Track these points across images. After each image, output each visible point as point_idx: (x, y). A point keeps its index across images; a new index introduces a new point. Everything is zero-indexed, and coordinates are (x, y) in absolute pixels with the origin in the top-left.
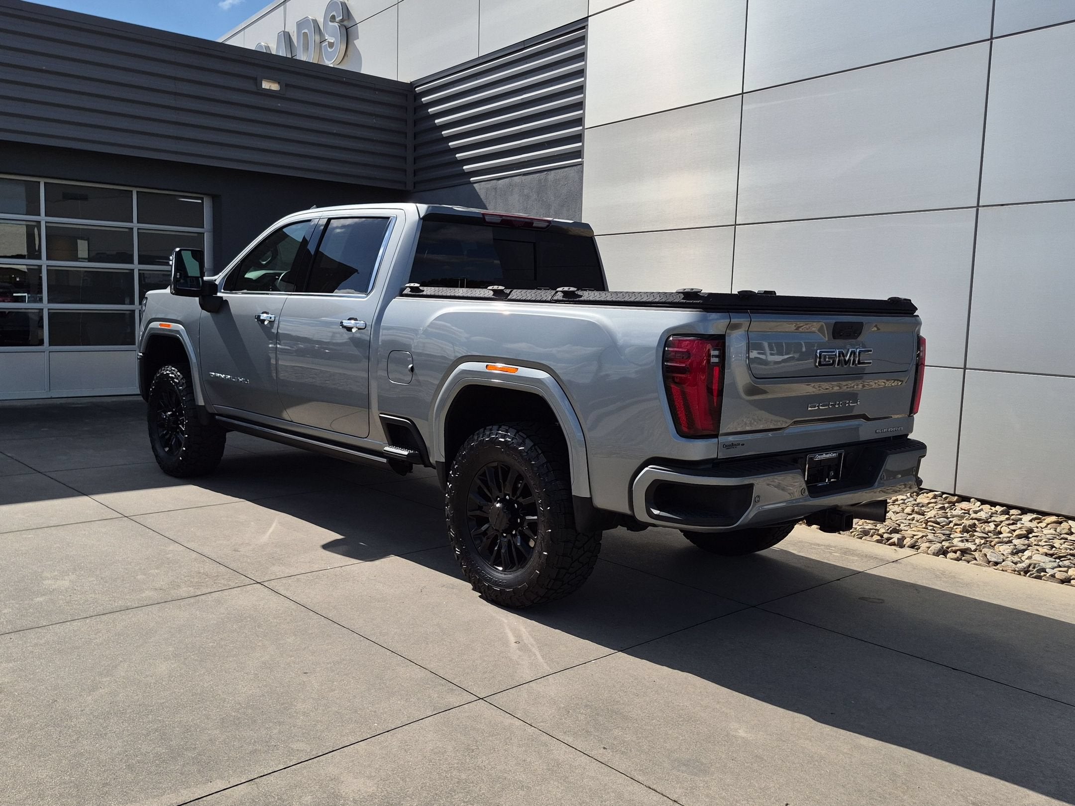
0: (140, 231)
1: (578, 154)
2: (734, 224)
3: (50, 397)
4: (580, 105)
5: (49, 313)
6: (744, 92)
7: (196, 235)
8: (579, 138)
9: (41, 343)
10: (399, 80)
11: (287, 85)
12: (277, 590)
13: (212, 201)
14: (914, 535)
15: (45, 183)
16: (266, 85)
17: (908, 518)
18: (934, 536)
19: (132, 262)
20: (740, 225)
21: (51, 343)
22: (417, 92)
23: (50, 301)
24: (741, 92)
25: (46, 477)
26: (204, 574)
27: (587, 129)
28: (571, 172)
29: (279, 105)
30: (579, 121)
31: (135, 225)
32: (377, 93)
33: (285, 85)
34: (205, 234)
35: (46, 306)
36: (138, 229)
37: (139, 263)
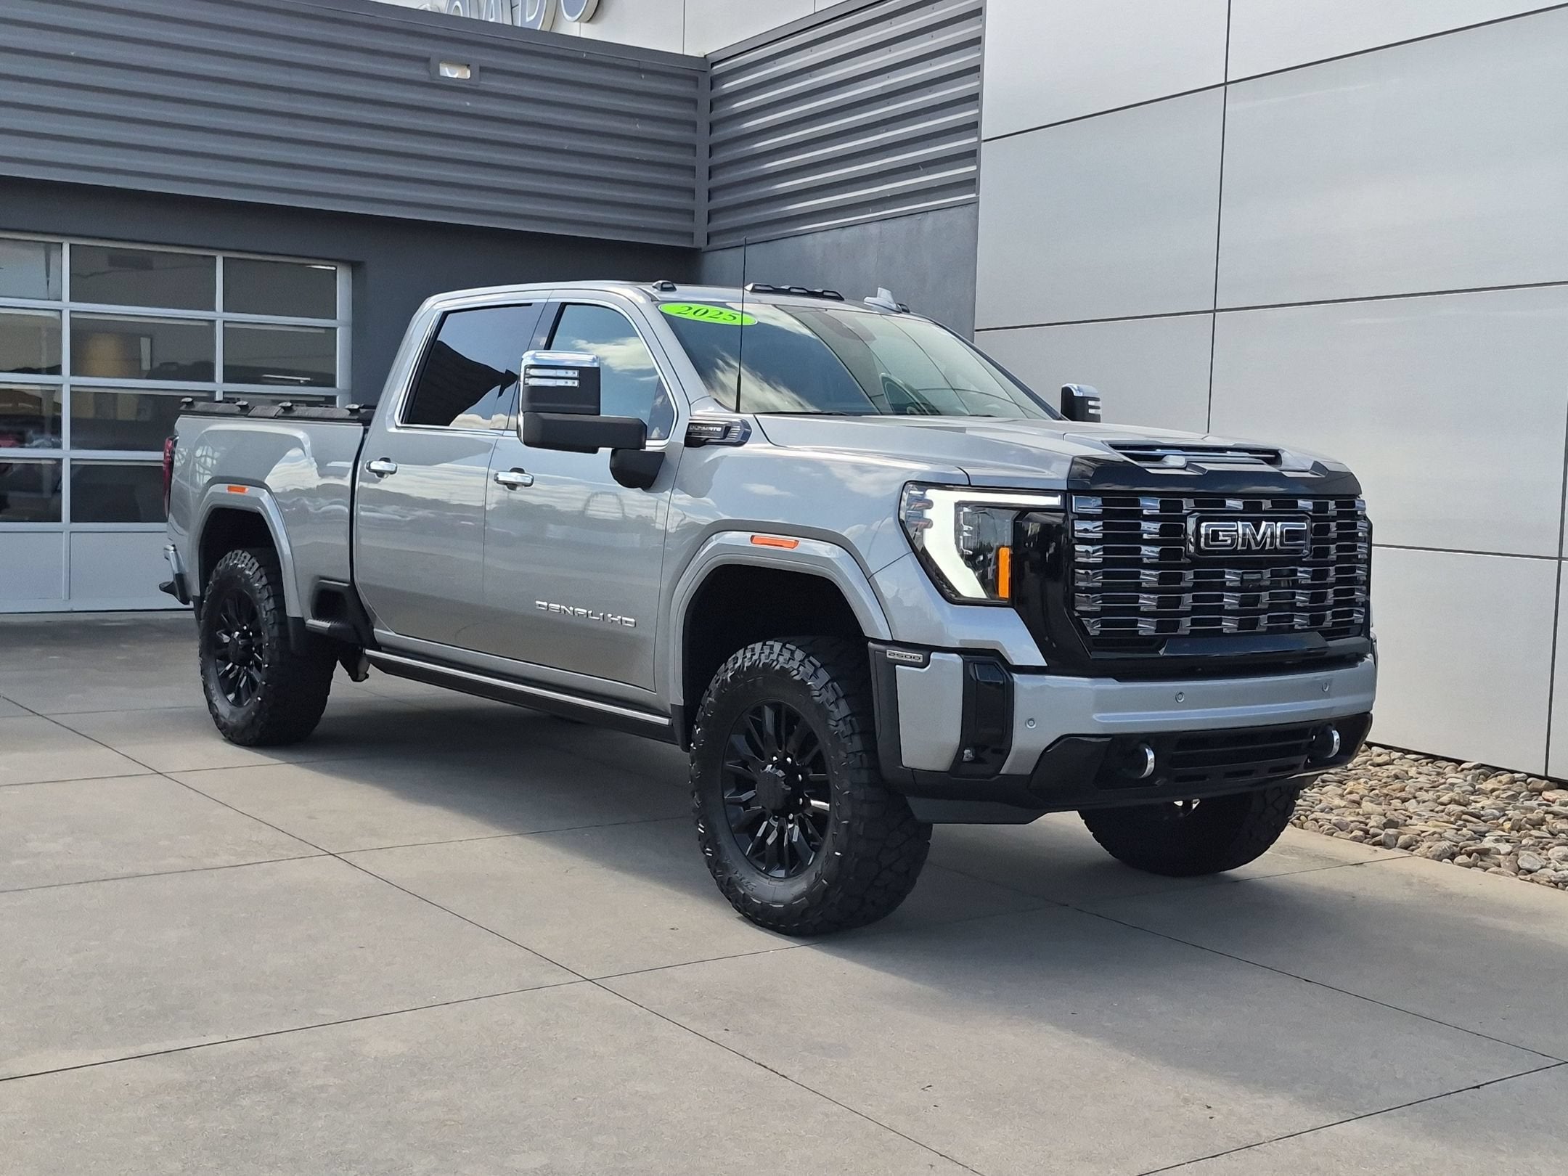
0: (227, 325)
1: (971, 183)
2: (1213, 308)
3: (69, 610)
4: (974, 98)
5: (72, 467)
6: (1228, 81)
7: (322, 331)
8: (971, 155)
9: (58, 518)
10: (686, 53)
11: (482, 69)
12: (356, 863)
13: (351, 274)
14: (1423, 832)
15: (71, 245)
16: (448, 72)
17: (1437, 809)
18: (1457, 833)
19: (210, 378)
20: (1222, 310)
21: (74, 519)
22: (716, 73)
23: (74, 445)
24: (1223, 82)
25: (49, 722)
26: (257, 842)
27: (985, 141)
28: (959, 216)
29: (468, 104)
30: (973, 126)
31: (219, 314)
32: (643, 77)
33: (478, 69)
34: (338, 330)
35: (67, 454)
36: (224, 322)
37: (226, 380)
